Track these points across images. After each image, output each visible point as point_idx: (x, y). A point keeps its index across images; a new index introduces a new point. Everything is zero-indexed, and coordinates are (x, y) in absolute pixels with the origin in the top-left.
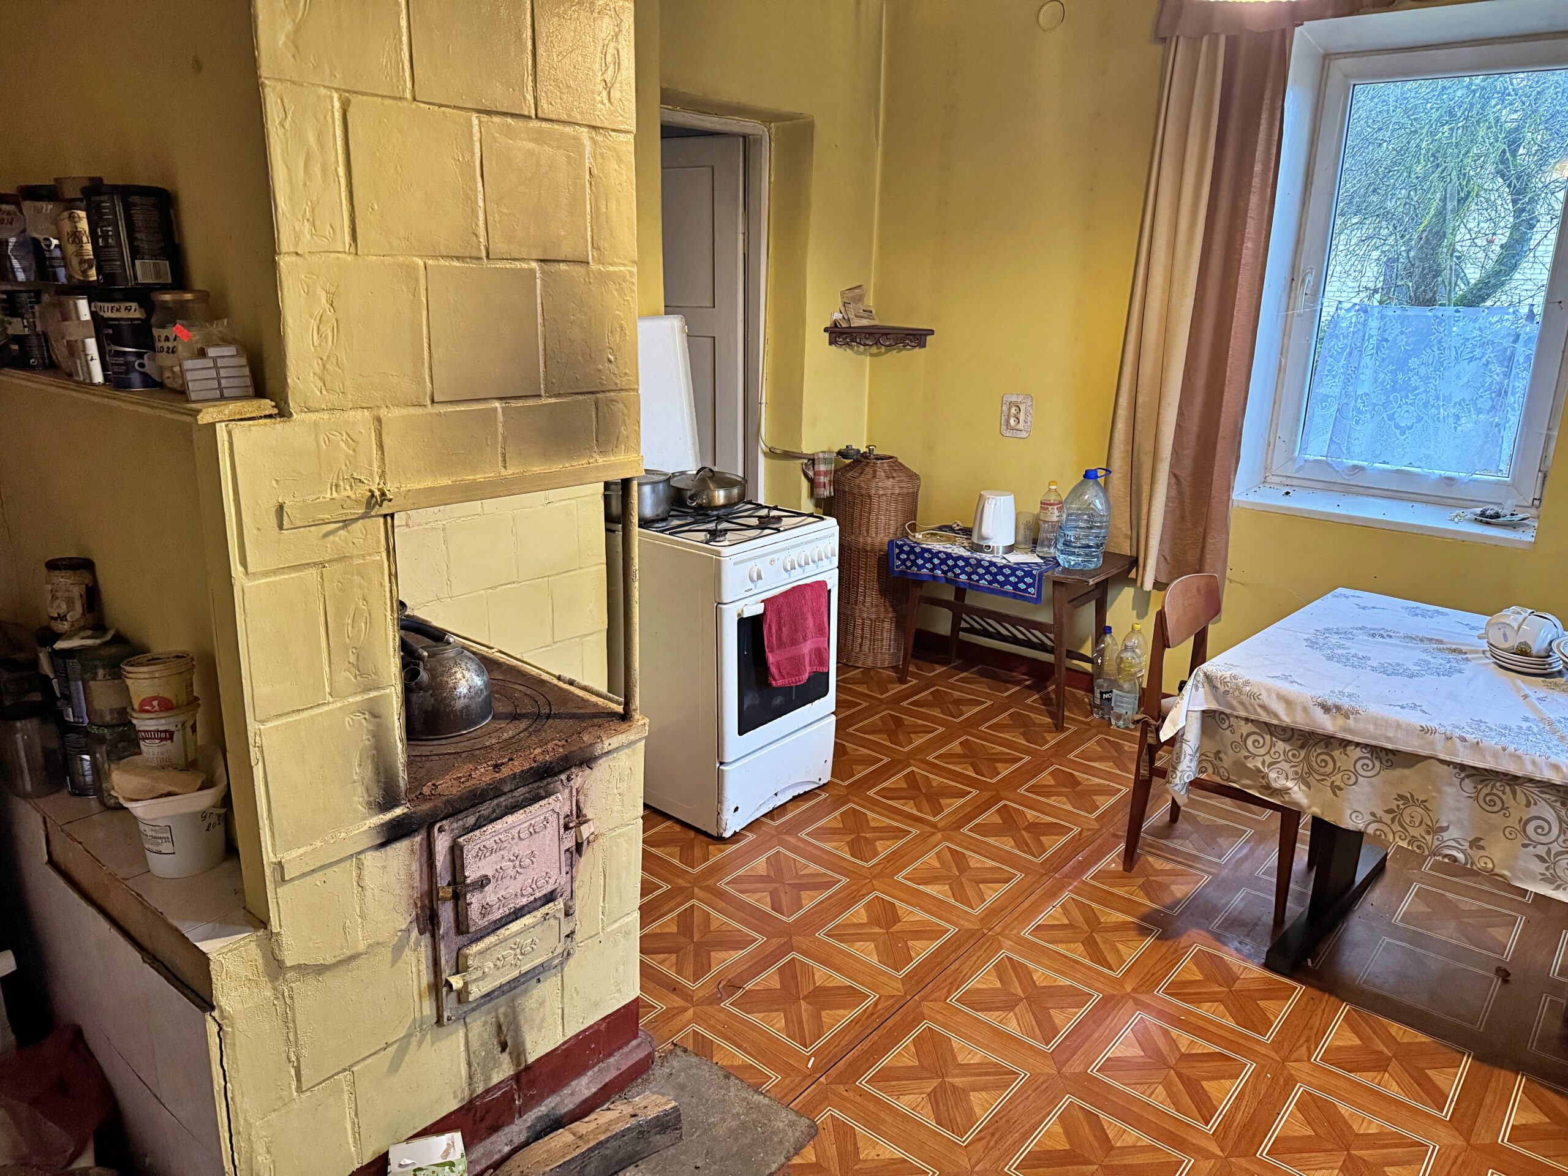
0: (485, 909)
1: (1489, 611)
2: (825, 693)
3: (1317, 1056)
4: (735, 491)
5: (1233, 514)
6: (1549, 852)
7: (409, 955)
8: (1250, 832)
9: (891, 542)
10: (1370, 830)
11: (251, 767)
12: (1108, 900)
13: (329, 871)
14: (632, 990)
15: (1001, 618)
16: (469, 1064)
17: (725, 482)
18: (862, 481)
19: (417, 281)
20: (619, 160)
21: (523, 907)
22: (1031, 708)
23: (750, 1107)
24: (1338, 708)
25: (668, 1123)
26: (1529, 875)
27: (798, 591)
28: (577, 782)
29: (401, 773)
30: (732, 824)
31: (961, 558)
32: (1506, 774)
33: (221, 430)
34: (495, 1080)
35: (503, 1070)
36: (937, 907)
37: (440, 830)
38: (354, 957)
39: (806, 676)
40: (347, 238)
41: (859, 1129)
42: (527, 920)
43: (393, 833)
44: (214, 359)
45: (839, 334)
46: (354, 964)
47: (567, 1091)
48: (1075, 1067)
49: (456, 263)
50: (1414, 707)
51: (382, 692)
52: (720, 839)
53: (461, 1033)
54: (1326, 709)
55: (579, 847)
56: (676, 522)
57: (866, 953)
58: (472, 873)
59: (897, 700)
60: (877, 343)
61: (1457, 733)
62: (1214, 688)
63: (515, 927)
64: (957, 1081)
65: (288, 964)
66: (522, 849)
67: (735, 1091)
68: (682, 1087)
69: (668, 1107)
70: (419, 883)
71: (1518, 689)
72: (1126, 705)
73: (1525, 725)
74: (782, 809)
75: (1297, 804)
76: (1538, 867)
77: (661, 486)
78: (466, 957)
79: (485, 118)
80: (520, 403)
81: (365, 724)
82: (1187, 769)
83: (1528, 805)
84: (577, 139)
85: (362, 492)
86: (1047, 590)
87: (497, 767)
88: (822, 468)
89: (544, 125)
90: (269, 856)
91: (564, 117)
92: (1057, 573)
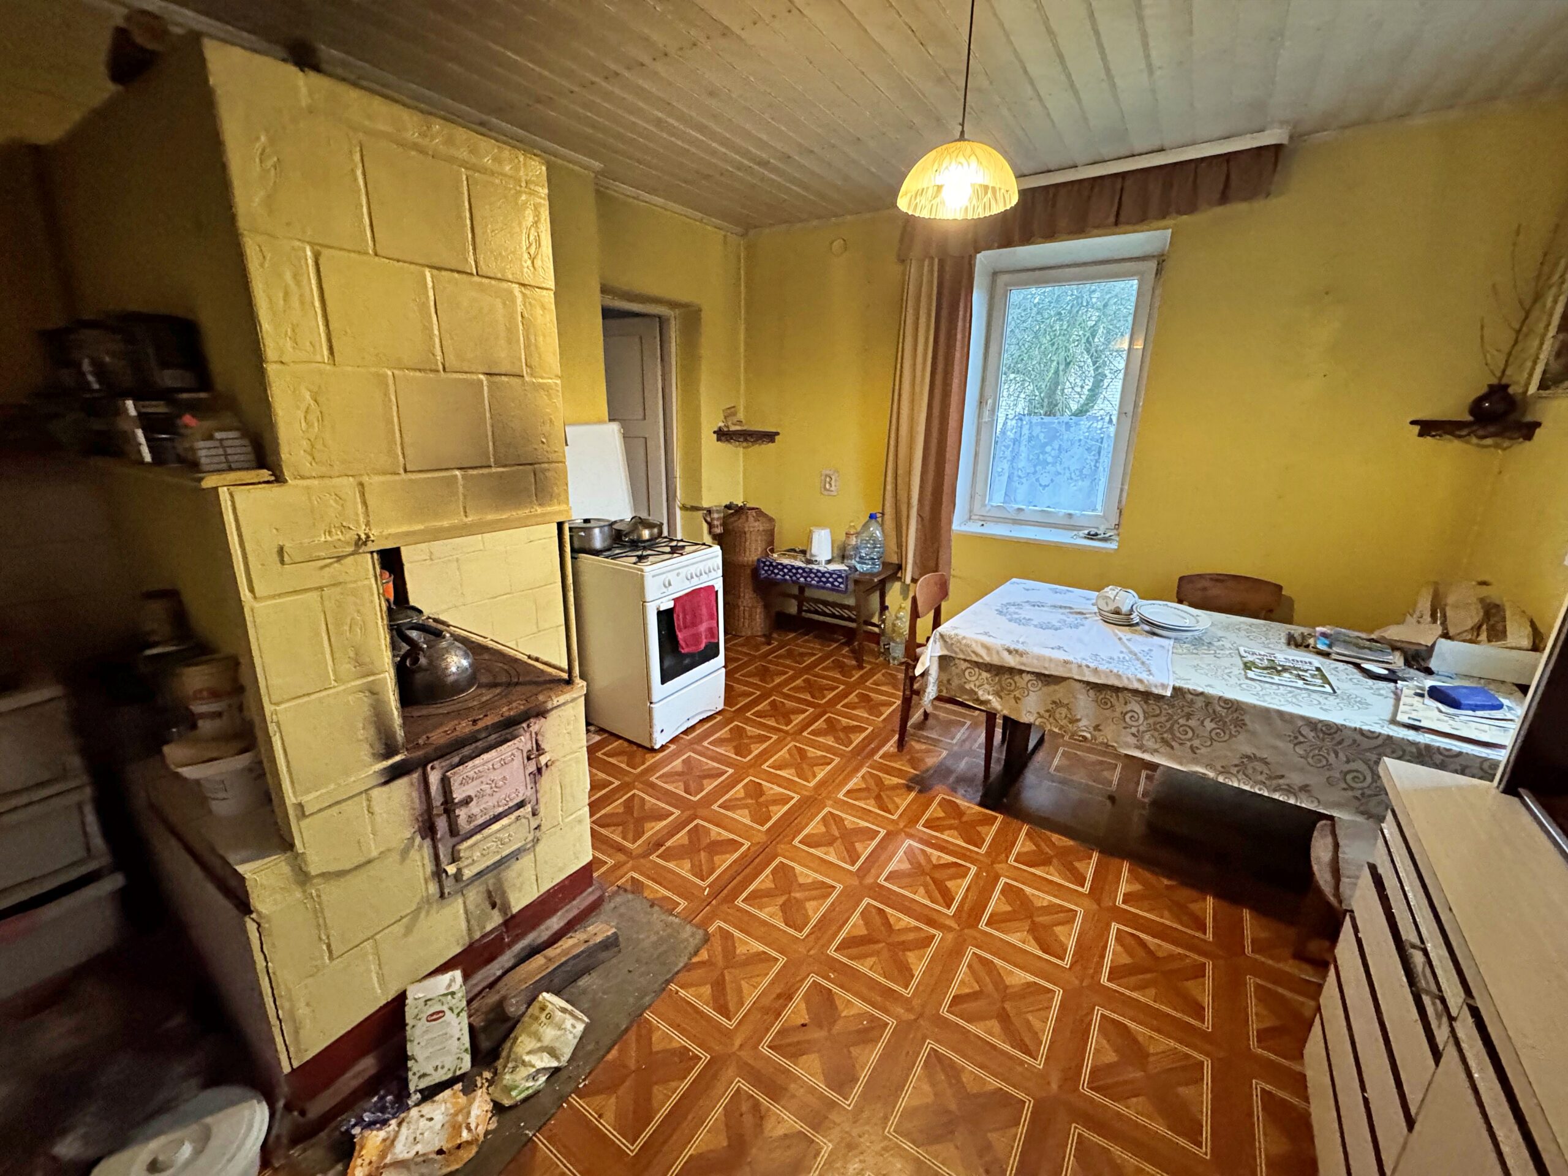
0: (471, 818)
1: (1099, 591)
2: (716, 654)
3: (1011, 860)
4: (656, 530)
5: (953, 538)
6: (1138, 731)
7: (414, 854)
8: (969, 723)
9: (758, 560)
10: (1037, 723)
11: (270, 738)
12: (889, 771)
13: (343, 806)
14: (586, 856)
15: (826, 603)
16: (468, 921)
17: (649, 526)
18: (739, 523)
19: (387, 385)
20: (543, 308)
21: (500, 814)
22: (844, 656)
23: (667, 925)
24: (1017, 651)
25: (610, 944)
26: (1127, 745)
27: (695, 592)
28: (535, 728)
29: (398, 732)
30: (659, 740)
31: (800, 568)
32: (1112, 686)
33: (224, 493)
34: (489, 928)
35: (495, 920)
36: (789, 784)
37: (433, 768)
38: (369, 862)
39: (703, 646)
40: (326, 352)
41: (737, 934)
42: (505, 821)
43: (393, 774)
44: (221, 440)
45: (722, 435)
46: (369, 867)
47: (542, 927)
48: (869, 880)
49: (418, 374)
50: (1059, 648)
51: (378, 677)
52: (652, 750)
53: (460, 901)
54: (1010, 652)
55: (539, 770)
56: (617, 551)
57: (742, 817)
58: (458, 795)
59: (765, 656)
60: (746, 440)
61: (1084, 663)
62: (945, 642)
63: (495, 827)
64: (798, 895)
65: (313, 873)
66: (496, 776)
67: (656, 914)
68: (621, 915)
69: (609, 933)
70: (418, 805)
71: (1116, 635)
72: (898, 651)
73: (1121, 656)
74: (692, 728)
75: (994, 709)
76: (1132, 740)
77: (606, 529)
78: (459, 851)
79: (435, 272)
80: (475, 472)
81: (366, 700)
82: (931, 692)
83: (1126, 703)
84: (511, 292)
85: (351, 536)
86: (851, 586)
87: (475, 722)
88: (716, 516)
89: (485, 280)
90: (290, 799)
91: (499, 276)
92: (856, 576)
